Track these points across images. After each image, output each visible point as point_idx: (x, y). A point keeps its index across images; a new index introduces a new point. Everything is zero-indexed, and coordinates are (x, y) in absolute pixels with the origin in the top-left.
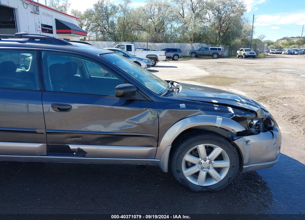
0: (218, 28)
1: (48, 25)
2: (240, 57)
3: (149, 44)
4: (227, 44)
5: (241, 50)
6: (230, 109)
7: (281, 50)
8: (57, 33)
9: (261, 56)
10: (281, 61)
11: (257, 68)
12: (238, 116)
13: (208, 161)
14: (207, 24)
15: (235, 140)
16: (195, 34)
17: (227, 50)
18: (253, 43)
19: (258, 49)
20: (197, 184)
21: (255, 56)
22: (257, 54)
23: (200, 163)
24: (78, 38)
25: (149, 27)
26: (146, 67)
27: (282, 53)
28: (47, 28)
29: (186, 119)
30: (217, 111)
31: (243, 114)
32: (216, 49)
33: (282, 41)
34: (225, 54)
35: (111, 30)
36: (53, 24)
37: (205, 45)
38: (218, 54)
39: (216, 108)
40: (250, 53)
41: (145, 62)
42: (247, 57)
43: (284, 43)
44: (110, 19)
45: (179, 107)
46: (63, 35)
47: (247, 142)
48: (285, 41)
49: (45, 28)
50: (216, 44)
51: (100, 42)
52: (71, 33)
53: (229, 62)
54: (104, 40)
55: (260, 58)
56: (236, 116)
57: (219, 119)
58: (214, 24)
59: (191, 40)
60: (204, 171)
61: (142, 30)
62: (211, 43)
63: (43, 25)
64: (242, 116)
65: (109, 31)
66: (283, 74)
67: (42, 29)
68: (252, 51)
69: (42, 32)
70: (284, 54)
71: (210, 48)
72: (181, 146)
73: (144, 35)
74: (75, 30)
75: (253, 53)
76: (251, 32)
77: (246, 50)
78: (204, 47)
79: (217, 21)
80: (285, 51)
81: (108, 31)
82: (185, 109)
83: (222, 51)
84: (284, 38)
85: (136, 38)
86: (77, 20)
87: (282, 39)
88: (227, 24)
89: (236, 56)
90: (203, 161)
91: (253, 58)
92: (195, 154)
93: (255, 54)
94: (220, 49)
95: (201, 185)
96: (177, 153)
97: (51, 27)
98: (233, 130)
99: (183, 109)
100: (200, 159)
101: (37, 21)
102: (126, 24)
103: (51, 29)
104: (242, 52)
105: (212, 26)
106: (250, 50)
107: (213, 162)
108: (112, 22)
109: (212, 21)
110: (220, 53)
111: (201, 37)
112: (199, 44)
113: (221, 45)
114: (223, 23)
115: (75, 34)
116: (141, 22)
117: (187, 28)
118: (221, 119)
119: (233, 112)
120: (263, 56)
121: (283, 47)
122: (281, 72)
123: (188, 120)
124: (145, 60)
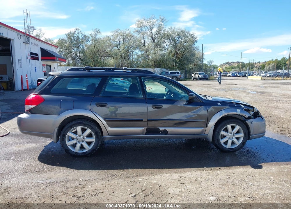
0: (175, 55)
2: (195, 79)
4: (183, 69)
5: (196, 74)
6: (242, 106)
7: (226, 73)
8: (42, 60)
9: (212, 78)
10: (229, 82)
11: (215, 88)
12: (246, 109)
13: (232, 134)
14: (165, 52)
15: (246, 121)
16: (155, 61)
17: (183, 74)
18: (204, 67)
19: (209, 73)
20: (227, 147)
21: (207, 78)
22: (209, 77)
23: (229, 135)
24: (57, 63)
25: (116, 54)
27: (227, 75)
28: (35, 56)
29: (222, 111)
30: (236, 106)
31: (248, 108)
32: (175, 73)
33: (225, 65)
34: (182, 77)
35: (82, 57)
36: (38, 52)
37: (164, 70)
38: (176, 77)
39: (235, 105)
40: (204, 76)
42: (201, 79)
43: (227, 67)
44: (81, 47)
45: (218, 105)
46: (47, 62)
47: (252, 122)
48: (227, 65)
49: (33, 56)
50: (174, 69)
53: (188, 83)
54: (75, 65)
55: (211, 80)
57: (238, 110)
58: (171, 51)
59: (152, 65)
60: (231, 140)
61: (109, 57)
62: (169, 68)
63: (32, 53)
66: (238, 92)
67: (31, 56)
68: (205, 74)
69: (31, 59)
70: (229, 76)
71: (170, 72)
72: (219, 126)
73: (112, 61)
74: (58, 57)
75: (206, 76)
76: (202, 58)
77: (200, 74)
78: (164, 72)
79: (173, 49)
80: (230, 74)
81: (79, 57)
82: (221, 106)
83: (180, 74)
84: (226, 63)
86: (56, 48)
87: (224, 64)
88: (181, 52)
89: (192, 79)
90: (230, 134)
91: (206, 80)
92: (226, 130)
93: (208, 77)
94: (178, 73)
95: (229, 148)
96: (217, 130)
97: (37, 55)
98: (245, 116)
99: (220, 106)
101: (27, 50)
102: (96, 52)
103: (38, 57)
104: (196, 75)
105: (169, 53)
106: (203, 74)
107: (235, 134)
108: (83, 50)
109: (170, 49)
110: (178, 76)
111: (160, 63)
112: (159, 69)
113: (178, 70)
114: (179, 51)
116: (108, 50)
117: (148, 56)
118: (239, 110)
119: (244, 107)
120: (214, 78)
121: (226, 70)
122: (235, 90)
123: (223, 112)
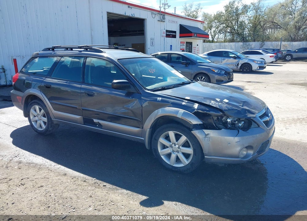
1: (173, 30)
3: (283, 43)
6: (196, 105)
8: (180, 37)
12: (200, 111)
13: (177, 146)
15: (193, 130)
20: (169, 164)
23: (171, 147)
24: (197, 40)
26: (258, 68)
28: (171, 34)
30: (184, 105)
31: (206, 110)
35: (240, 31)
36: (177, 29)
39: (184, 103)
41: (257, 63)
44: (241, 19)
45: (156, 100)
46: (187, 39)
47: (206, 135)
49: (169, 33)
51: (227, 44)
52: (191, 37)
54: (232, 41)
56: (198, 112)
60: (174, 154)
63: (167, 31)
64: (205, 112)
65: (238, 32)
67: (166, 34)
69: (166, 37)
73: (280, 33)
74: (197, 34)
85: (268, 37)
86: (202, 23)
90: (173, 145)
95: (172, 164)
97: (175, 32)
98: (190, 122)
99: (159, 101)
100: (171, 144)
101: (163, 28)
102: (257, 23)
103: (175, 34)
107: (180, 147)
115: (196, 37)
119: (196, 108)
123: (160, 110)
124: (257, 61)
